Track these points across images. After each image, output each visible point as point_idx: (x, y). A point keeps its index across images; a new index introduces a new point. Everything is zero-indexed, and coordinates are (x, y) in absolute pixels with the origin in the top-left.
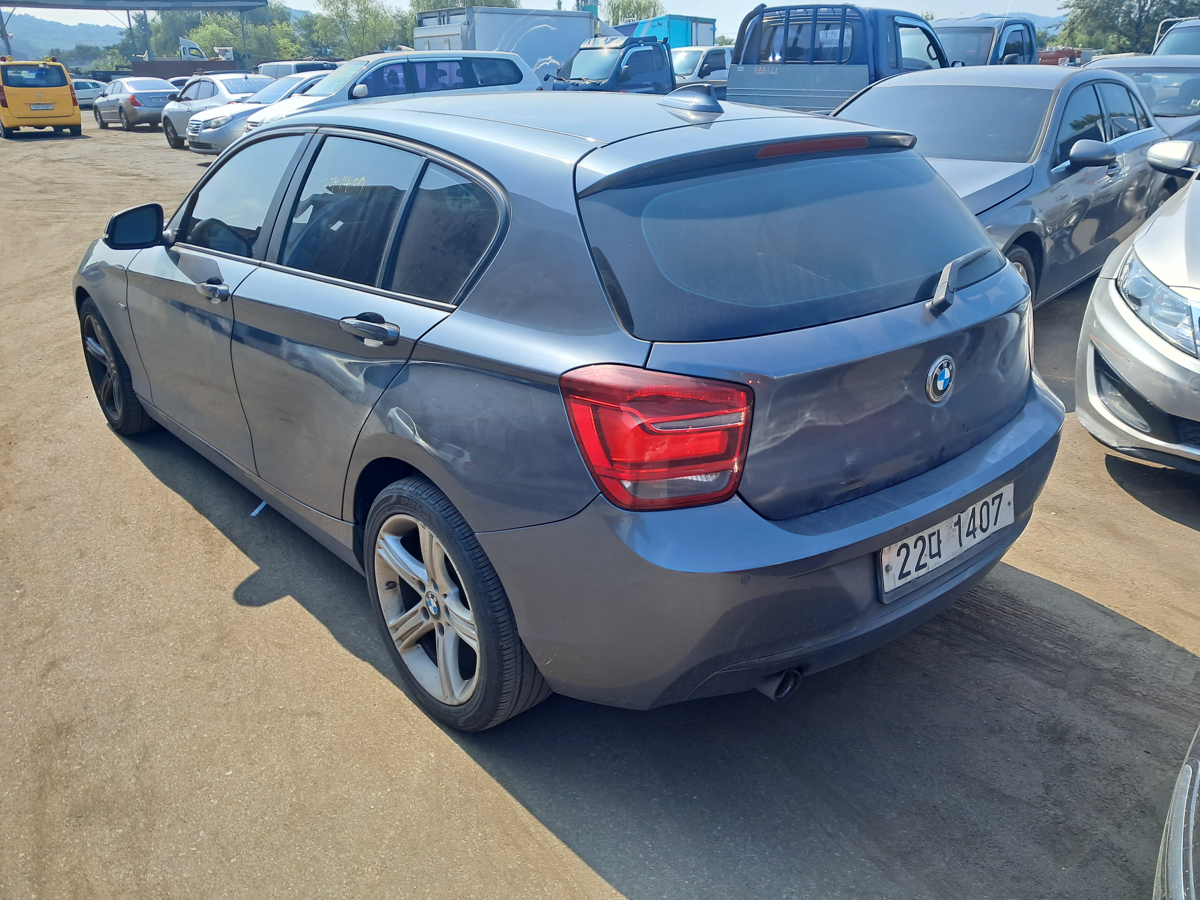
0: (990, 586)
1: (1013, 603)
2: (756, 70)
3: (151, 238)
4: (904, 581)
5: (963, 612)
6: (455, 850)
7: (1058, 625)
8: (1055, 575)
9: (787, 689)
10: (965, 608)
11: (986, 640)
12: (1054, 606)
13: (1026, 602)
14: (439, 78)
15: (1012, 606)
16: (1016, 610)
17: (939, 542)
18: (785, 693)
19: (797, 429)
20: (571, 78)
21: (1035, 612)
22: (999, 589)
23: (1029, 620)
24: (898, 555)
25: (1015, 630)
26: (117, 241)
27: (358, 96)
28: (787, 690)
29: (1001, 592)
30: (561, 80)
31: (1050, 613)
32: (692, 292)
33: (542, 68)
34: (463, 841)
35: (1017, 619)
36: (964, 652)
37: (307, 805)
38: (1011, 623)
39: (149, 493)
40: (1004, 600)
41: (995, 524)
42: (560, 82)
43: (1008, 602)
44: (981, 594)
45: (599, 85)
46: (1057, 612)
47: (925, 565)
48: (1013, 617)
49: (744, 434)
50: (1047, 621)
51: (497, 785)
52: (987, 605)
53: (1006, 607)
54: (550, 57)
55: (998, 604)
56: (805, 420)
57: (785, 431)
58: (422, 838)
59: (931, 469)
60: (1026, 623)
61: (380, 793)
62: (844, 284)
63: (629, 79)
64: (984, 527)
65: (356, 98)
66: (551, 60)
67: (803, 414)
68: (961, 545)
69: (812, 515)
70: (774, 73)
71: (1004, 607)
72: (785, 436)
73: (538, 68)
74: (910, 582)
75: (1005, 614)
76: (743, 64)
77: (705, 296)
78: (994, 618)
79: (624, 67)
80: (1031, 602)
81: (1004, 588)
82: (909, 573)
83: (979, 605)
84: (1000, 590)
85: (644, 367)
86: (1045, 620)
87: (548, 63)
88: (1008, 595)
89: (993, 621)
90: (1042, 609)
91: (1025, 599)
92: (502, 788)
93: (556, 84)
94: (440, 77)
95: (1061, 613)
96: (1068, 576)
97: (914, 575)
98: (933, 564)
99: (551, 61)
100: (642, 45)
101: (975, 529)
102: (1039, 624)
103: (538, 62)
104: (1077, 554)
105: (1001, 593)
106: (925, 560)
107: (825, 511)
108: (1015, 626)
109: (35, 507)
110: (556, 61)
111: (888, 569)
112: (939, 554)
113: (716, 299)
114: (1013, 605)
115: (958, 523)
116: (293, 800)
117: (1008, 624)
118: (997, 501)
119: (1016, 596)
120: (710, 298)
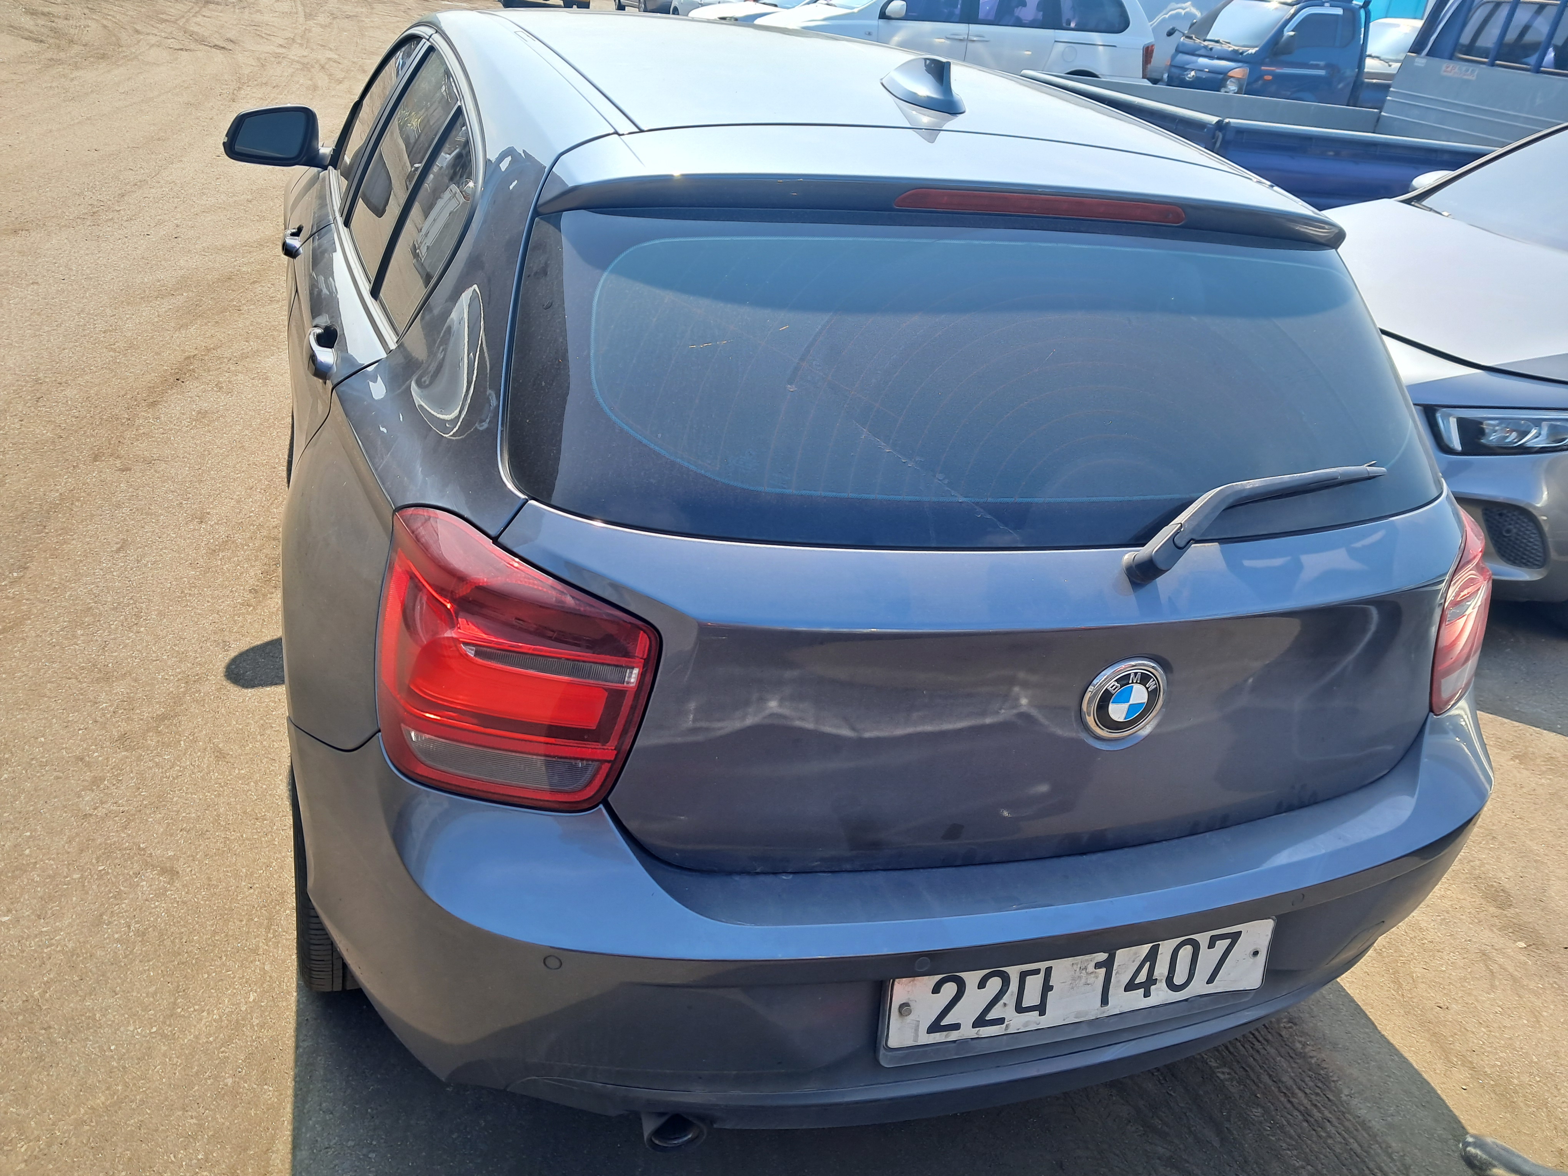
0: (1300, 1042)
1: (1318, 1091)
2: (1444, 68)
3: (293, 153)
4: (938, 1037)
5: (1214, 1072)
6: (151, 1167)
7: (1372, 1165)
8: (1440, 1066)
9: (685, 1136)
10: (1224, 1064)
11: (1217, 1144)
12: (1391, 1126)
13: (1344, 1098)
14: (1016, 9)
15: (1313, 1097)
16: (1315, 1106)
17: (1047, 988)
18: (681, 1141)
19: (749, 721)
20: (1208, 37)
21: (1347, 1124)
22: (1314, 1053)
23: (1324, 1134)
24: (936, 990)
25: (1284, 1145)
26: (238, 148)
27: (893, 16)
28: (686, 1138)
29: (1313, 1061)
30: (1191, 38)
31: (1374, 1136)
32: (626, 428)
33: (1172, 17)
34: (172, 1156)
35: (1305, 1124)
36: (1161, 1150)
37: (44, 1008)
38: (1288, 1129)
39: (261, 489)
40: (1307, 1079)
41: (1211, 980)
42: (1188, 41)
43: (1311, 1084)
44: (1273, 1051)
45: (1242, 53)
46: (1389, 1139)
47: (1000, 1021)
48: (1300, 1117)
49: (633, 708)
50: (1359, 1150)
51: (290, 1083)
52: (1270, 1076)
53: (1300, 1094)
54: (1189, 3)
55: (1290, 1083)
56: (767, 712)
57: (719, 720)
58: (128, 1125)
59: (1069, 855)
60: (1315, 1139)
61: (139, 1030)
62: (946, 481)
63: (1290, 53)
64: (1178, 980)
65: (889, 18)
66: (1189, 8)
67: (762, 700)
68: (1105, 1001)
69: (762, 878)
70: (1470, 78)
71: (1297, 1091)
72: (719, 729)
73: (1167, 16)
74: (954, 1042)
75: (1289, 1106)
76: (1428, 54)
77: (645, 441)
78: (1263, 1107)
79: (1288, 33)
80: (1354, 1102)
81: (1323, 1056)
82: (956, 1027)
83: (1253, 1069)
84: (1311, 1057)
85: (495, 540)
86: (1355, 1146)
87: (1183, 12)
88: (1322, 1072)
89: (1257, 1112)
90: (1363, 1124)
91: (1346, 1092)
92: (290, 1092)
93: (1183, 44)
94: (1017, 7)
95: (1394, 1144)
96: (1461, 1075)
97: (967, 1031)
98: (1018, 1022)
99: (1188, 10)
100: (1327, 4)
101: (1151, 981)
102: (1338, 1150)
103: (1169, 8)
104: (1510, 1039)
105: (1310, 1064)
106: (1005, 1010)
107: (791, 876)
108: (1291, 1138)
109: (130, 470)
110: (1197, 9)
111: (905, 1008)
112: (1041, 1009)
113: (663, 452)
114: (1317, 1094)
115: (1108, 965)
116: (36, 993)
117: (1282, 1128)
118: (1222, 945)
119: (1335, 1079)
120: (652, 446)
